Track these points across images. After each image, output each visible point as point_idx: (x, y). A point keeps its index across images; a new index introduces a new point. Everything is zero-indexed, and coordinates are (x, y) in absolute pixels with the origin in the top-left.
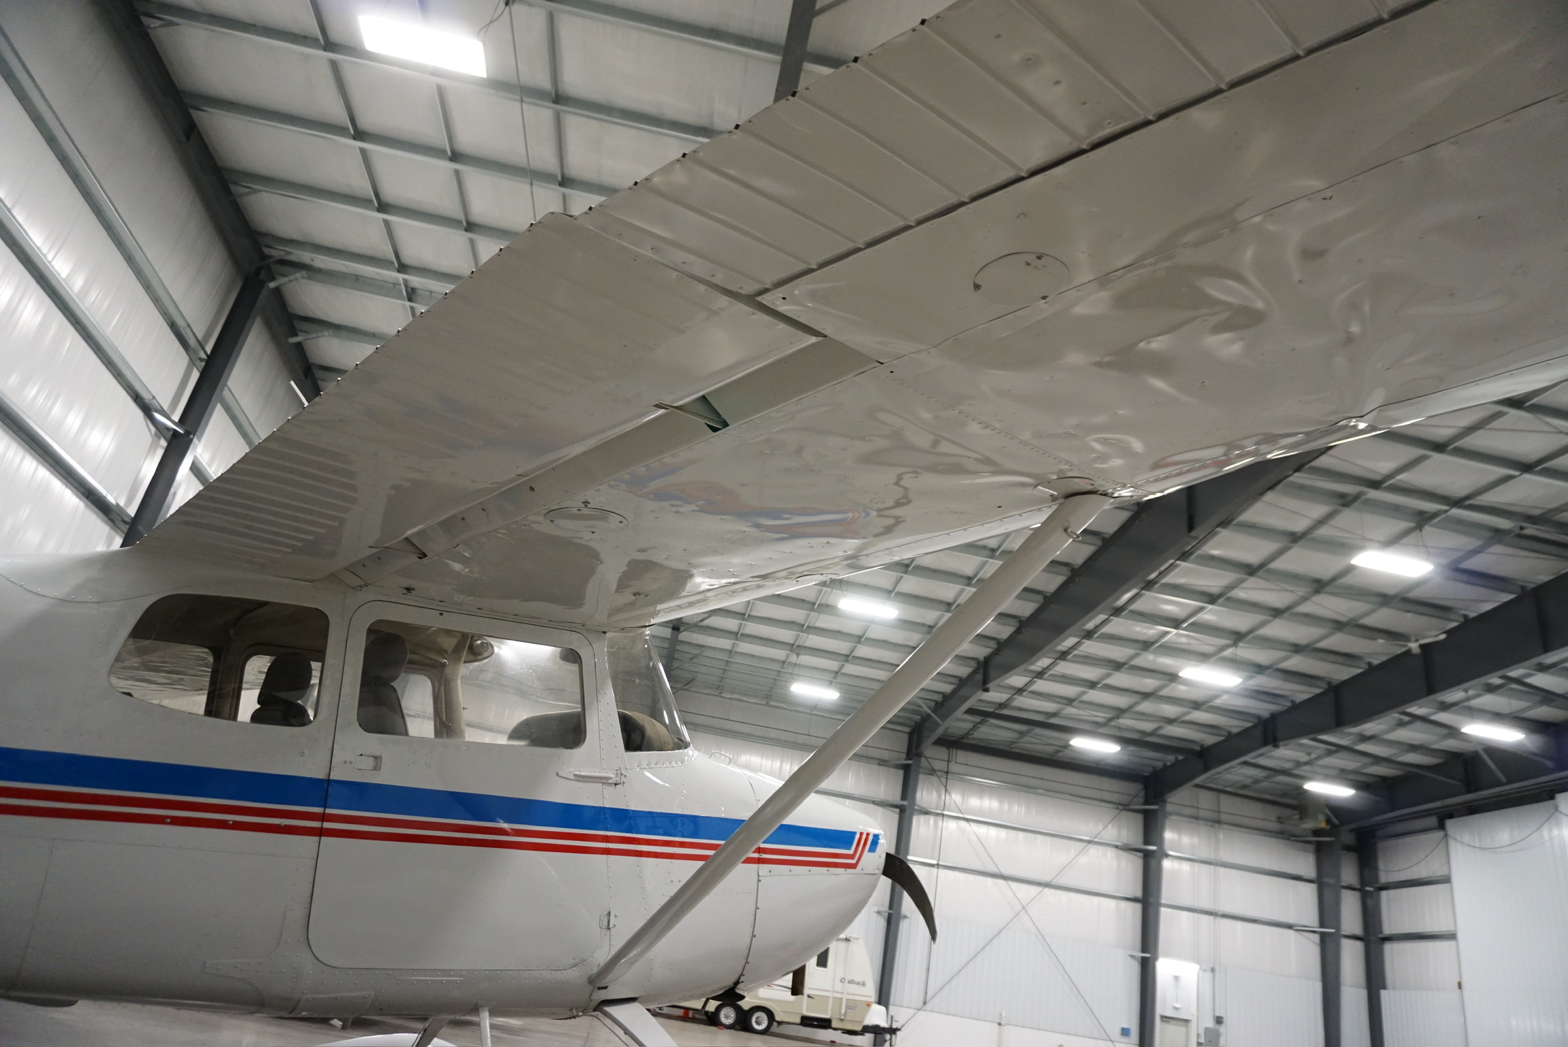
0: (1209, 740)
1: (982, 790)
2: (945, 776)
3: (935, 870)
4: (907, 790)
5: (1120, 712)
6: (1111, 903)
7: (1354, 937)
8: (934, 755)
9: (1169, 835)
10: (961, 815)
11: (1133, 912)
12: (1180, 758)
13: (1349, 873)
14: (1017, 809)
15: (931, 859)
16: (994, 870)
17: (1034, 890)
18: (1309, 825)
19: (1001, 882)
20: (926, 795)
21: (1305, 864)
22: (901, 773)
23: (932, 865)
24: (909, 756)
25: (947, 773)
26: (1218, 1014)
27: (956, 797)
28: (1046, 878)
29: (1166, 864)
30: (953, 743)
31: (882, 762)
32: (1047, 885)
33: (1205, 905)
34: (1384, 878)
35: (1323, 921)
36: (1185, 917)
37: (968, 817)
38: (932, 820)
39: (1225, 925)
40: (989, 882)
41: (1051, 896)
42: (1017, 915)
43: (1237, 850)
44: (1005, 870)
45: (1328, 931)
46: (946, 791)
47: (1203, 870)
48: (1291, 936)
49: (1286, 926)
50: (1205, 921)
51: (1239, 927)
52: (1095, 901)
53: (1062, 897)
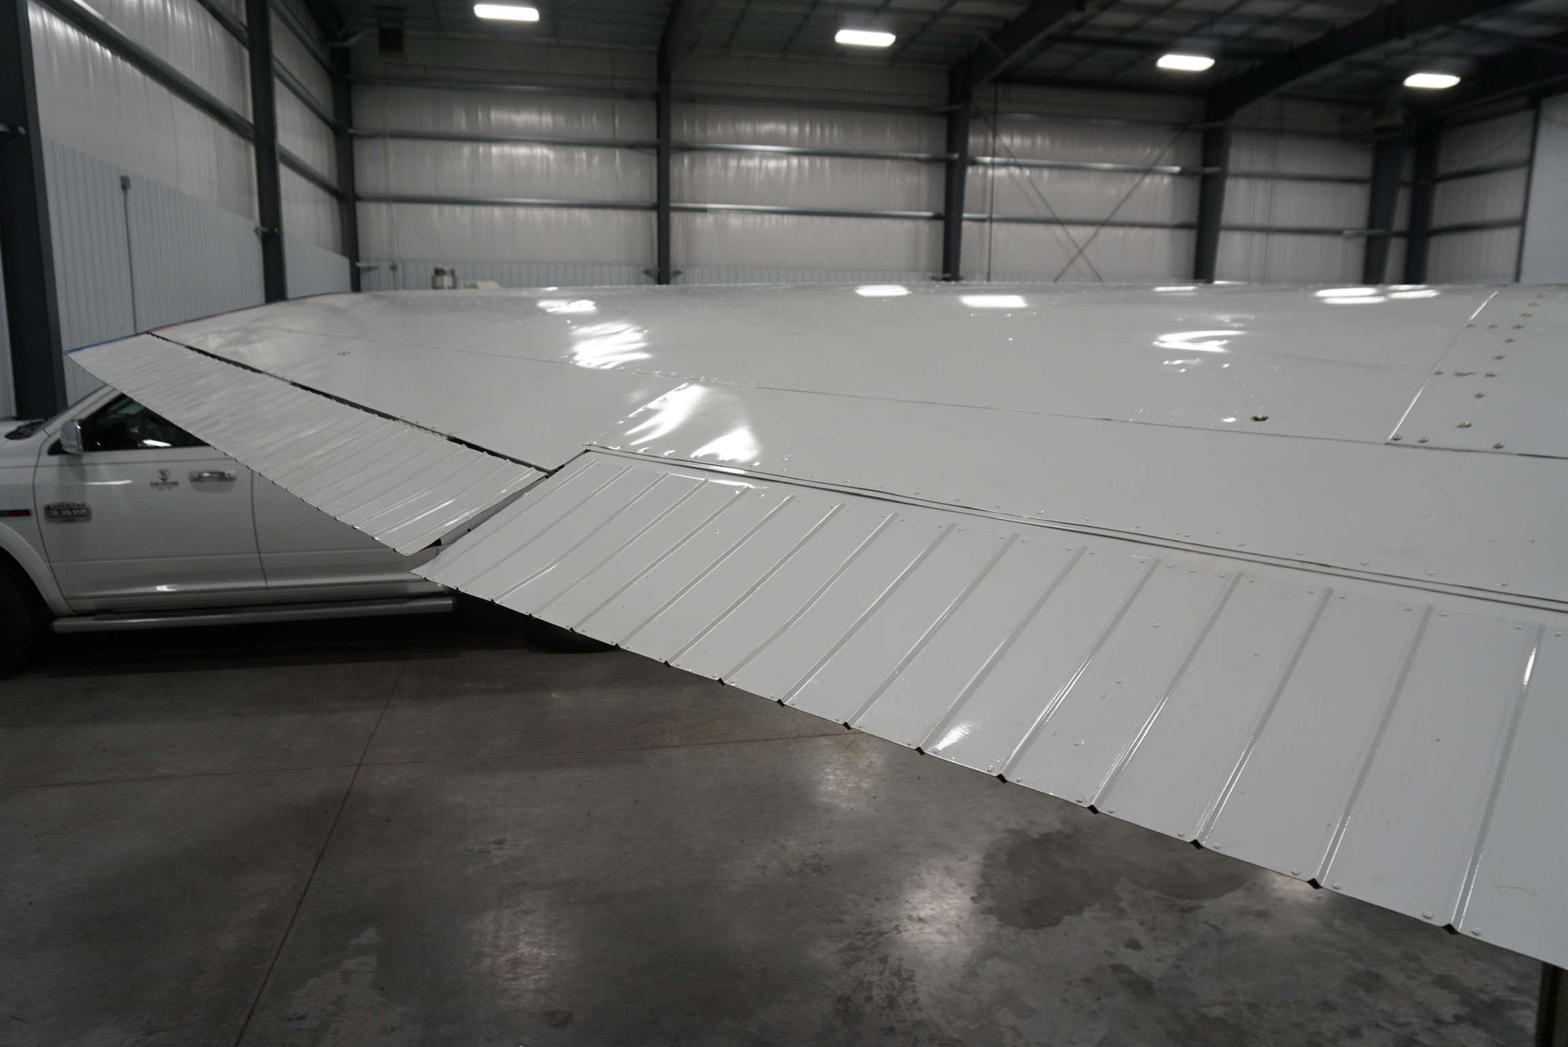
2: (994, 120)
3: (987, 225)
4: (955, 139)
5: (1217, 15)
6: (1161, 234)
7: (1399, 235)
8: (981, 94)
9: (1233, 153)
10: (1012, 160)
11: (1187, 239)
12: (1258, 63)
13: (1406, 171)
14: (1071, 145)
15: (982, 212)
16: (1046, 214)
17: (1090, 230)
18: (1384, 122)
19: (1058, 230)
20: (974, 141)
21: (1360, 164)
22: (943, 122)
23: (982, 220)
24: (952, 99)
25: (995, 113)
27: (1005, 140)
28: (1103, 216)
29: (1229, 184)
30: (1010, 78)
31: (922, 111)
32: (1103, 224)
33: (1259, 221)
34: (1443, 168)
35: (1373, 221)
36: (1237, 237)
37: (1020, 161)
38: (981, 170)
39: (1278, 239)
40: (1041, 230)
41: (1106, 232)
42: (1073, 261)
43: (1297, 159)
44: (1061, 215)
45: (1378, 231)
46: (995, 134)
47: (1261, 186)
48: (1338, 242)
49: (1338, 233)
50: (1258, 238)
51: (1290, 239)
52: (1148, 233)
53: (1120, 232)
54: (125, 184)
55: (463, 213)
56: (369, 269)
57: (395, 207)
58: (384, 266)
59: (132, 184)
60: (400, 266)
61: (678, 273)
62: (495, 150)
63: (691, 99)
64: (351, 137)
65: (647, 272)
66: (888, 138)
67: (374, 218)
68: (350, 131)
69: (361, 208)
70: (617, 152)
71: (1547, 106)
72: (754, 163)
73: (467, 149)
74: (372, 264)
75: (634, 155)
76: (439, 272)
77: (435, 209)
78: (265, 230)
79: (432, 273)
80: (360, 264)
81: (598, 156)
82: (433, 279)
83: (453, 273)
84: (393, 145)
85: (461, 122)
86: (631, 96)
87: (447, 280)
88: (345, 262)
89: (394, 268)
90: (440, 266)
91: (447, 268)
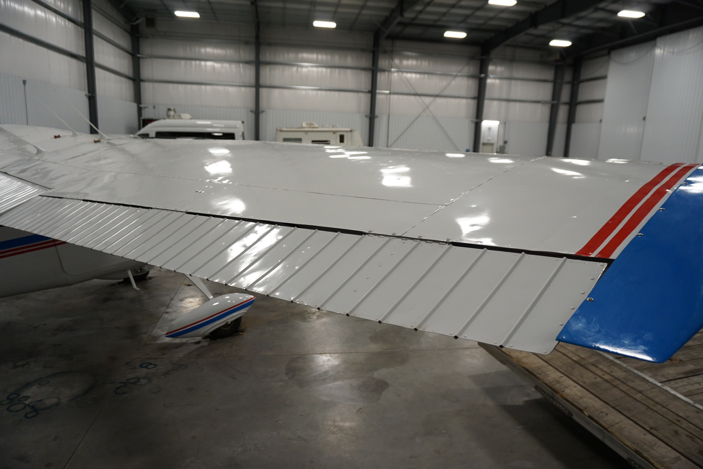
0: (510, 25)
1: (408, 58)
2: (391, 53)
3: (389, 96)
4: (375, 62)
5: (467, 17)
6: (464, 101)
7: (565, 104)
8: (385, 44)
9: (491, 68)
10: (399, 70)
11: (473, 103)
13: (568, 77)
14: (425, 64)
15: (387, 91)
16: (413, 92)
17: (431, 99)
18: (552, 58)
19: (417, 97)
20: (383, 63)
21: (549, 74)
22: (371, 54)
23: (387, 94)
24: (374, 46)
25: (392, 51)
26: (505, 139)
27: (397, 61)
28: (437, 93)
29: (489, 81)
30: (393, 37)
31: (363, 50)
32: (437, 96)
33: (504, 96)
34: (583, 77)
35: (553, 98)
36: (495, 103)
37: (402, 70)
38: (387, 73)
39: (512, 104)
40: (412, 98)
41: (439, 100)
42: (424, 110)
43: (521, 72)
44: (419, 92)
45: (555, 102)
46: (392, 60)
47: (505, 82)
48: (539, 106)
49: (538, 102)
50: (504, 104)
51: (518, 105)
52: (458, 100)
53: (444, 100)
54: (24, 82)
55: (181, 87)
56: (145, 108)
57: (156, 85)
58: (151, 107)
59: (27, 82)
60: (157, 106)
61: (263, 112)
62: (193, 62)
63: (270, 44)
64: (139, 58)
65: (251, 111)
66: (350, 60)
67: (147, 89)
68: (138, 55)
69: (142, 84)
70: (241, 65)
71: (613, 53)
72: (295, 69)
73: (183, 62)
74: (146, 106)
75: (247, 66)
76: (169, 110)
77: (171, 86)
78: (90, 95)
79: (166, 109)
80: (142, 106)
81: (233, 66)
82: (167, 112)
83: (174, 110)
84: (155, 61)
85: (181, 52)
86: (247, 43)
87: (172, 113)
88: (135, 105)
89: (154, 107)
90: (169, 107)
91: (172, 108)
